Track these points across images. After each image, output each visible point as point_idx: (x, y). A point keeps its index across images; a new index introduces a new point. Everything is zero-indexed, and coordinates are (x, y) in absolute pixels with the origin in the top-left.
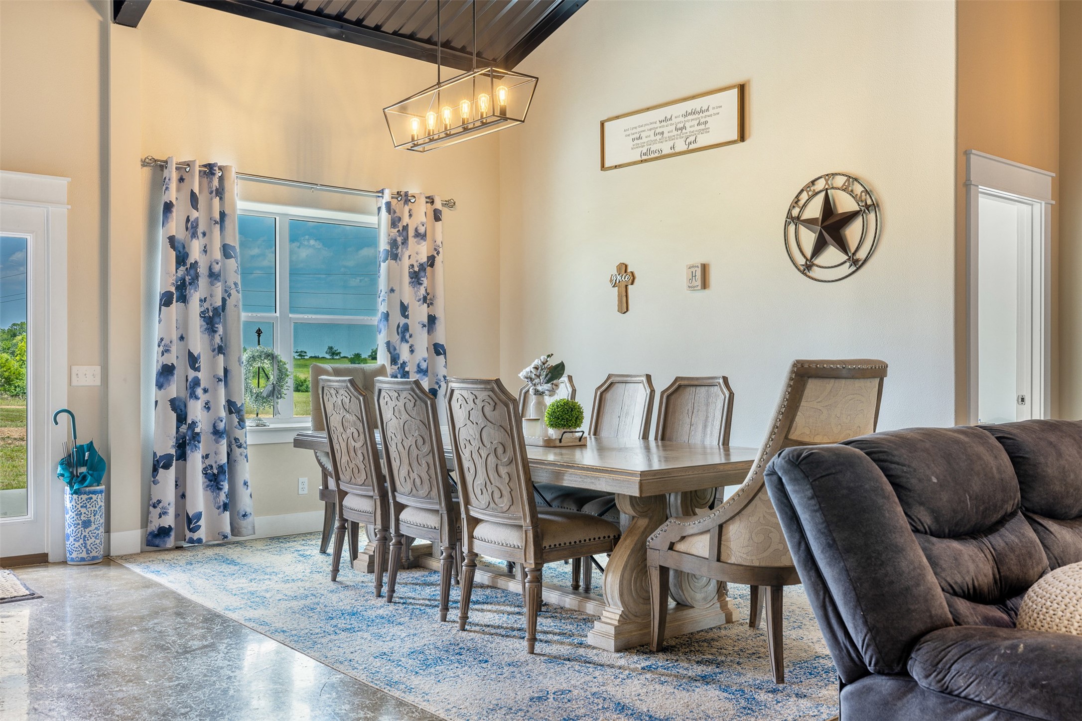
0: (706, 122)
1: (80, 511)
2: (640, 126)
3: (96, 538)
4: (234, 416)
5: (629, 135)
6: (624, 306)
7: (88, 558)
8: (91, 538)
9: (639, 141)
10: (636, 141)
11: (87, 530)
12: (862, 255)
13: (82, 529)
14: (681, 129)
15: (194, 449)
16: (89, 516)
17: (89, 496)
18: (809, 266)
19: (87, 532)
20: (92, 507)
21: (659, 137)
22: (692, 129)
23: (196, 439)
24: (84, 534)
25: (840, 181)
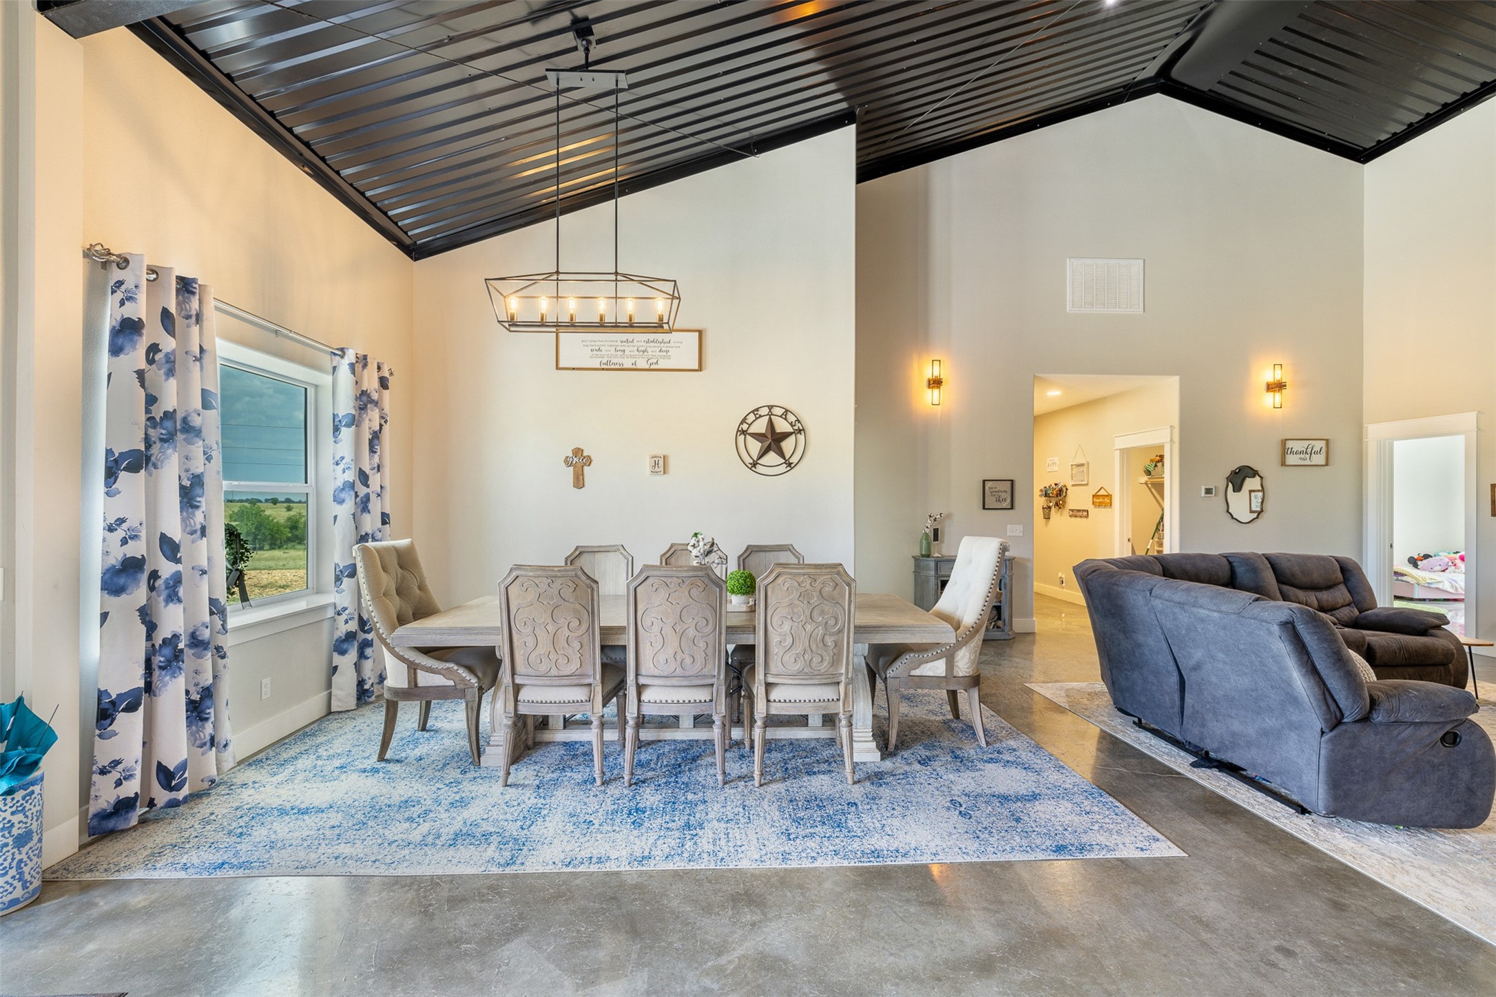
0: (667, 351)
1: (9, 821)
2: (599, 341)
3: (38, 857)
4: (216, 617)
5: (587, 346)
6: (579, 482)
7: (27, 895)
8: (31, 860)
9: (598, 353)
10: (595, 352)
11: (24, 850)
12: (794, 460)
13: (15, 850)
14: (644, 351)
15: (178, 673)
16: (28, 825)
17: (28, 791)
18: (755, 464)
19: (24, 853)
20: (35, 806)
21: (619, 353)
22: (654, 354)
23: (180, 658)
24: (18, 857)
25: (779, 411)
